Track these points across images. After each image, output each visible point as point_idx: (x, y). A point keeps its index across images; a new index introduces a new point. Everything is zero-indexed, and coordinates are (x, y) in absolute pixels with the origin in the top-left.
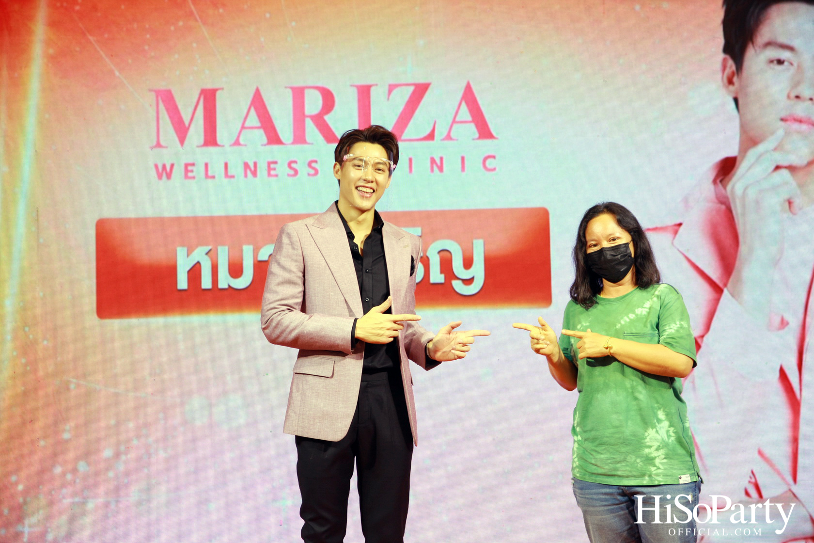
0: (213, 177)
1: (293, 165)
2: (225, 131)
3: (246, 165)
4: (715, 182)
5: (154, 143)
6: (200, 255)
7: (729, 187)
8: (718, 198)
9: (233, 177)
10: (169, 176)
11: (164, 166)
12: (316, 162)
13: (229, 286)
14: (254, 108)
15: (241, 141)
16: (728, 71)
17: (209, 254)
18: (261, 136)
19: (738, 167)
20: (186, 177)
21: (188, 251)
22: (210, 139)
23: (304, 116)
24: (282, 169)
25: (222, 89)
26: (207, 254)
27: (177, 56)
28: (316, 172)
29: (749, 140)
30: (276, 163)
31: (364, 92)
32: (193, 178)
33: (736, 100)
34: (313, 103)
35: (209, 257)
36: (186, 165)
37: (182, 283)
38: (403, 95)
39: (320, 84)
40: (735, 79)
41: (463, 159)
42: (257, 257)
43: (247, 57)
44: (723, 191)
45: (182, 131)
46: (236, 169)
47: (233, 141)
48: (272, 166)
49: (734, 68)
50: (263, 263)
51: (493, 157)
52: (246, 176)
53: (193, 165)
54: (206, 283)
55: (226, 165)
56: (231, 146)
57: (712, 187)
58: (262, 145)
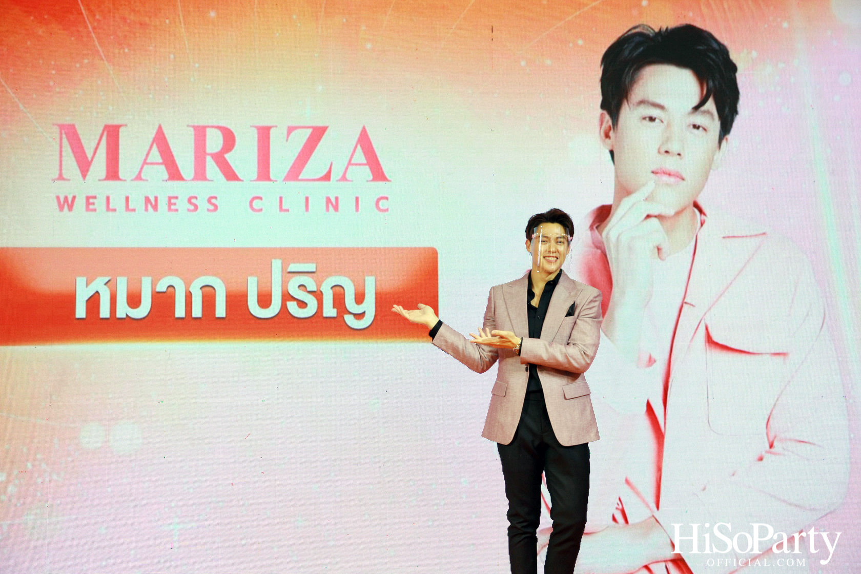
0: (115, 210)
1: (193, 201)
2: (128, 164)
3: (147, 200)
4: (591, 227)
5: (57, 175)
6: (99, 285)
7: (604, 234)
8: (593, 243)
9: (134, 210)
10: (70, 208)
11: (66, 198)
12: (215, 198)
13: (127, 315)
14: (157, 145)
15: (143, 176)
16: (605, 125)
17: (108, 284)
18: (162, 172)
19: (613, 215)
20: (88, 209)
21: (87, 281)
22: (113, 173)
23: (205, 154)
24: (182, 204)
25: (126, 125)
26: (106, 284)
27: (81, 92)
28: (216, 207)
29: (624, 190)
30: (176, 198)
31: (264, 134)
32: (95, 210)
33: (612, 153)
34: (215, 143)
35: (108, 287)
36: (88, 198)
37: (81, 312)
38: (301, 137)
39: (222, 124)
40: (611, 134)
41: (357, 199)
42: (155, 289)
43: (151, 96)
44: (599, 237)
45: (84, 165)
46: (137, 202)
47: (134, 176)
48: (173, 201)
49: (610, 123)
50: (161, 294)
51: (387, 198)
52: (146, 209)
53: (95, 197)
54: (105, 312)
55: (127, 199)
56: (132, 180)
57: (589, 233)
58: (163, 181)
